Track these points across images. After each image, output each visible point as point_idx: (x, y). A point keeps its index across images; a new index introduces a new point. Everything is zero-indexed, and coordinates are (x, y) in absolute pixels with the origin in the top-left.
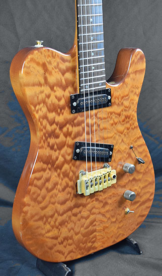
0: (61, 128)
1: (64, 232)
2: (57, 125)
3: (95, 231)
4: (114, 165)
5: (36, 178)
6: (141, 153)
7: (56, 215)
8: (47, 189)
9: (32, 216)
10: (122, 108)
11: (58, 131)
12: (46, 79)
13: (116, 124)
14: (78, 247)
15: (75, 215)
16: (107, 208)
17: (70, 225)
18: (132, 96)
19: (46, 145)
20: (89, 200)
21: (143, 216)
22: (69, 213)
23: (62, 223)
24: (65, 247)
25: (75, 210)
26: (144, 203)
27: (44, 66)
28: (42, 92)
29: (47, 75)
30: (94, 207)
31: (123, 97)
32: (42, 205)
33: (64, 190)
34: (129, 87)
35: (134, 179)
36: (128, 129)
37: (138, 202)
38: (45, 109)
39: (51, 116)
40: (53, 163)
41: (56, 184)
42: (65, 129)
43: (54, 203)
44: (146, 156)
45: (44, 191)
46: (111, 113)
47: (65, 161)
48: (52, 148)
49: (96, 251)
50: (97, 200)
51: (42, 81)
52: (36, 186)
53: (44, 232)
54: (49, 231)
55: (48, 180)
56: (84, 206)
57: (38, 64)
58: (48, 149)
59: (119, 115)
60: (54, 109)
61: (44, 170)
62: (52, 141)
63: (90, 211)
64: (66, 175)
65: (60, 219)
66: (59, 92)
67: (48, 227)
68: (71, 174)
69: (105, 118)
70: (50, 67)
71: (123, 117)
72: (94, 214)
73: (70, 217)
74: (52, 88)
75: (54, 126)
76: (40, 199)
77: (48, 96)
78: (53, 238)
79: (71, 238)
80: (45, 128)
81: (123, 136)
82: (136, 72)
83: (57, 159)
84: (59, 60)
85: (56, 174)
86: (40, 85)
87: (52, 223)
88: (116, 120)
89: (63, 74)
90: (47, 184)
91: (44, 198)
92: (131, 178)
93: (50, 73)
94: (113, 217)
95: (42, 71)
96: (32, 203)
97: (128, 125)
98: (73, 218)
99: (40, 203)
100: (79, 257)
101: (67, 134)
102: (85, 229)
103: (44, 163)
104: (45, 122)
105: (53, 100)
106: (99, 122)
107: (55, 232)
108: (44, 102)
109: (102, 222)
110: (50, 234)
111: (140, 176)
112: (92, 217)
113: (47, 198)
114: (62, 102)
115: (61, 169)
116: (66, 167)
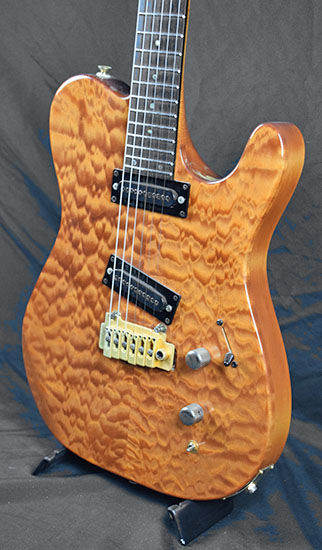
0: (94, 219)
1: (74, 398)
2: (88, 210)
3: (125, 437)
4: (180, 336)
5: (45, 281)
6: (242, 347)
7: (66, 360)
8: (59, 308)
9: (33, 339)
10: (212, 232)
11: (87, 220)
12: (81, 127)
13: (194, 259)
14: (92, 441)
15: (96, 383)
16: (153, 410)
17: (85, 394)
18: (237, 218)
19: (67, 236)
20: (122, 372)
21: (227, 483)
22: (87, 372)
23: (72, 382)
24: (72, 425)
25: (96, 374)
26: (233, 456)
27: (82, 105)
28: (73, 147)
29: (85, 121)
30: (128, 392)
31: (216, 213)
32: (48, 329)
33: (83, 326)
34: (234, 196)
35: (217, 392)
36: (219, 281)
37: (220, 445)
38: (73, 177)
39: (82, 191)
40: (74, 272)
41: (72, 309)
42: (99, 224)
43: (65, 339)
44: (252, 359)
45: (53, 309)
46: (188, 234)
47: (92, 279)
48: (75, 245)
49: (121, 474)
50: (137, 382)
51: (76, 130)
52: (43, 293)
53: (44, 375)
54: (51, 379)
55: (62, 294)
56: (113, 377)
57: (73, 99)
58: (69, 244)
59: (204, 244)
60: (86, 181)
61: (59, 276)
62: (77, 234)
63: (123, 394)
64: (90, 303)
65: (71, 372)
66: (99, 157)
67: (51, 371)
68: (98, 306)
69: (172, 238)
70: (90, 110)
71: (212, 254)
72: (127, 403)
73: (86, 380)
74: (89, 147)
75: (83, 211)
76: (46, 317)
77: (82, 158)
78: (56, 395)
79: (83, 417)
80: (69, 208)
81: (205, 290)
82: (254, 171)
83: (80, 268)
84: (105, 102)
85: (75, 292)
86: (71, 134)
87: (58, 369)
88: (196, 252)
89: (110, 128)
90: (59, 300)
91: (52, 320)
92: (212, 386)
93: (90, 121)
94: (163, 436)
95: (77, 113)
96: (35, 317)
97: (220, 274)
98: (91, 385)
99: (45, 324)
100: (92, 460)
101: (103, 235)
102: (110, 419)
103: (60, 263)
104: (70, 198)
105: (86, 166)
106: (161, 239)
107: (59, 387)
108: (74, 165)
109: (140, 429)
110: (53, 385)
111: (233, 395)
112: (123, 408)
113: (57, 325)
114: (102, 176)
115: (84, 288)
116: (92, 289)
